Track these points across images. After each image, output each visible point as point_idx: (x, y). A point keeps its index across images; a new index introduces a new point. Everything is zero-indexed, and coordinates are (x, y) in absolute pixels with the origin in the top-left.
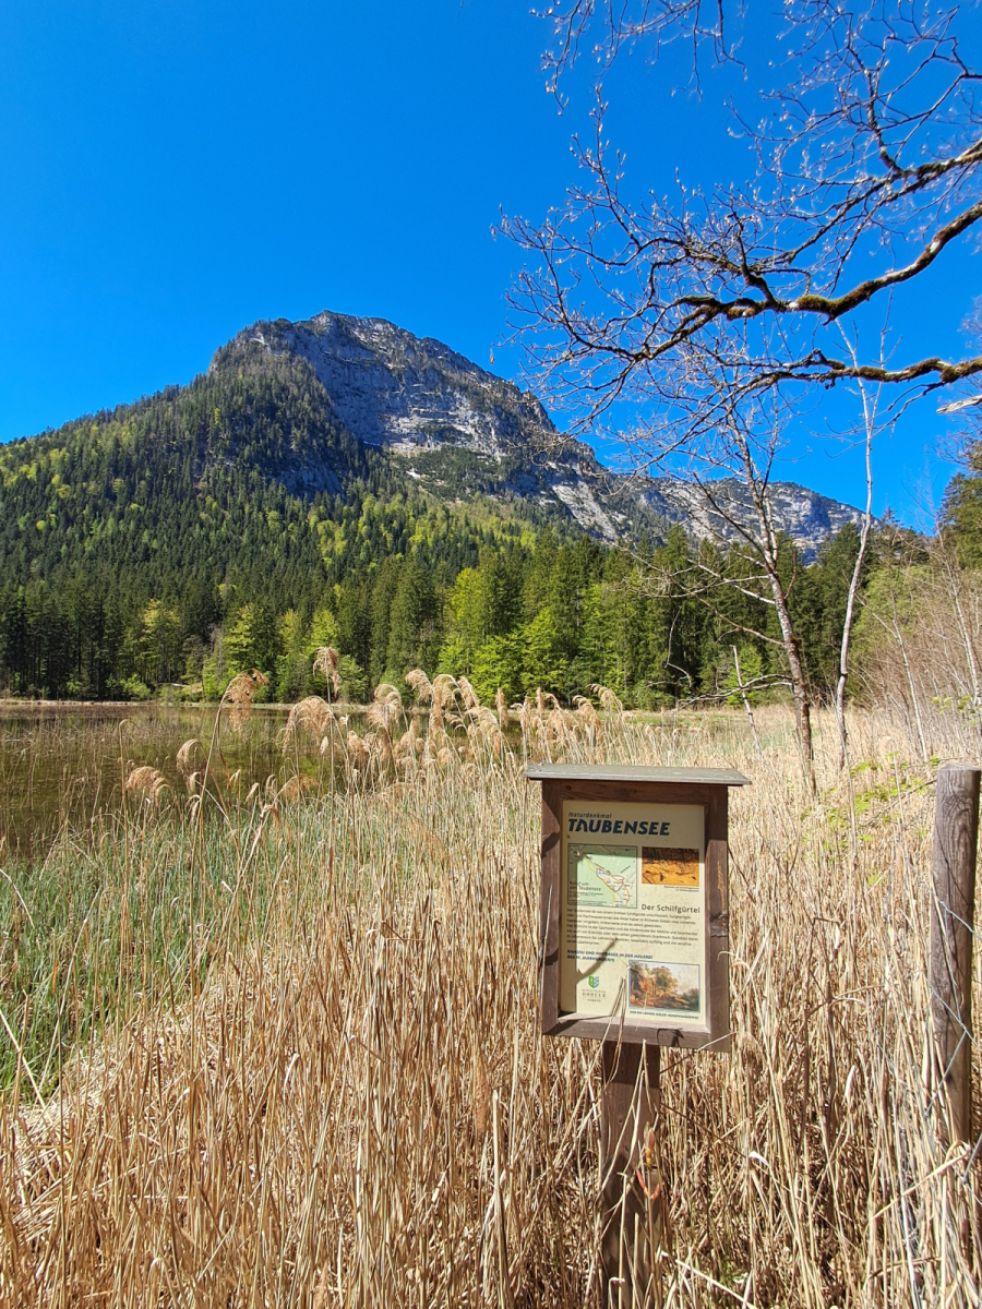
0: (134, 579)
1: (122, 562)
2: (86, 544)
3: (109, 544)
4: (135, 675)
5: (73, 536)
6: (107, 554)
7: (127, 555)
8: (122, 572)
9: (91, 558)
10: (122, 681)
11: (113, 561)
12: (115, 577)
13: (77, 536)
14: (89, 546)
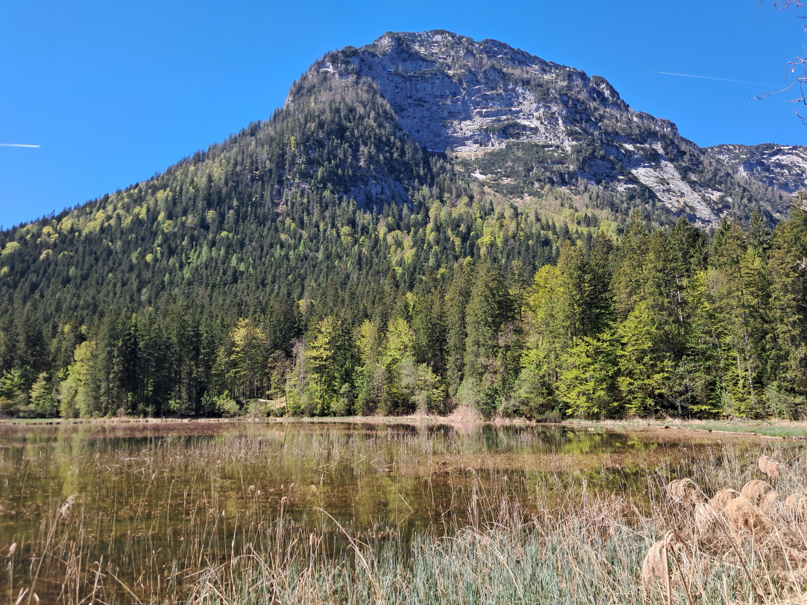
0: (224, 300)
1: (214, 286)
2: (185, 272)
3: (204, 270)
4: (226, 392)
5: (174, 265)
6: (201, 279)
7: (219, 279)
8: (215, 294)
9: (190, 283)
10: (215, 399)
11: (207, 285)
12: (208, 299)
13: (177, 265)
14: (187, 273)
